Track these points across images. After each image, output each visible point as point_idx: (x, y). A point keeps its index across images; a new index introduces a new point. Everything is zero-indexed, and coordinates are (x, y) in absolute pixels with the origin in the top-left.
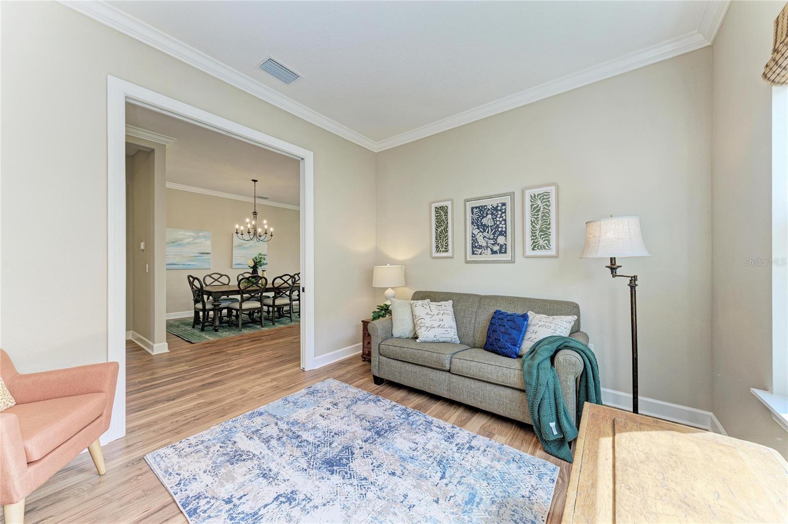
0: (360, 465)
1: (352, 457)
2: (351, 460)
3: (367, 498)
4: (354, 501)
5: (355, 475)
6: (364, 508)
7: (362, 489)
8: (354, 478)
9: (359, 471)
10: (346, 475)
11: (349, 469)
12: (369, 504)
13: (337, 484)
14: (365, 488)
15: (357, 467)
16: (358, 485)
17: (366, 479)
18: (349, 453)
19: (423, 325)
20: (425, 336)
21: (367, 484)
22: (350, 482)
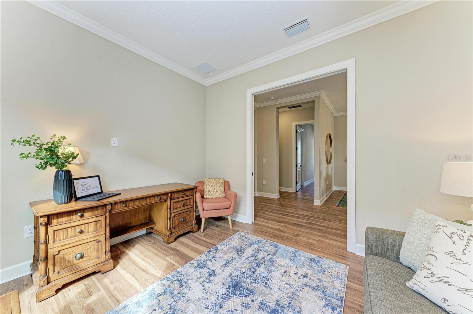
0: (234, 302)
1: (242, 297)
2: (239, 296)
3: (204, 310)
4: (203, 303)
5: (225, 301)
6: (197, 308)
7: (212, 306)
8: (222, 300)
9: (229, 302)
10: (225, 296)
11: (230, 297)
12: (200, 311)
13: (218, 292)
14: (213, 307)
15: (233, 301)
16: (216, 303)
17: (221, 307)
18: (245, 294)
19: (430, 266)
20: (422, 286)
21: (217, 308)
22: (220, 299)
